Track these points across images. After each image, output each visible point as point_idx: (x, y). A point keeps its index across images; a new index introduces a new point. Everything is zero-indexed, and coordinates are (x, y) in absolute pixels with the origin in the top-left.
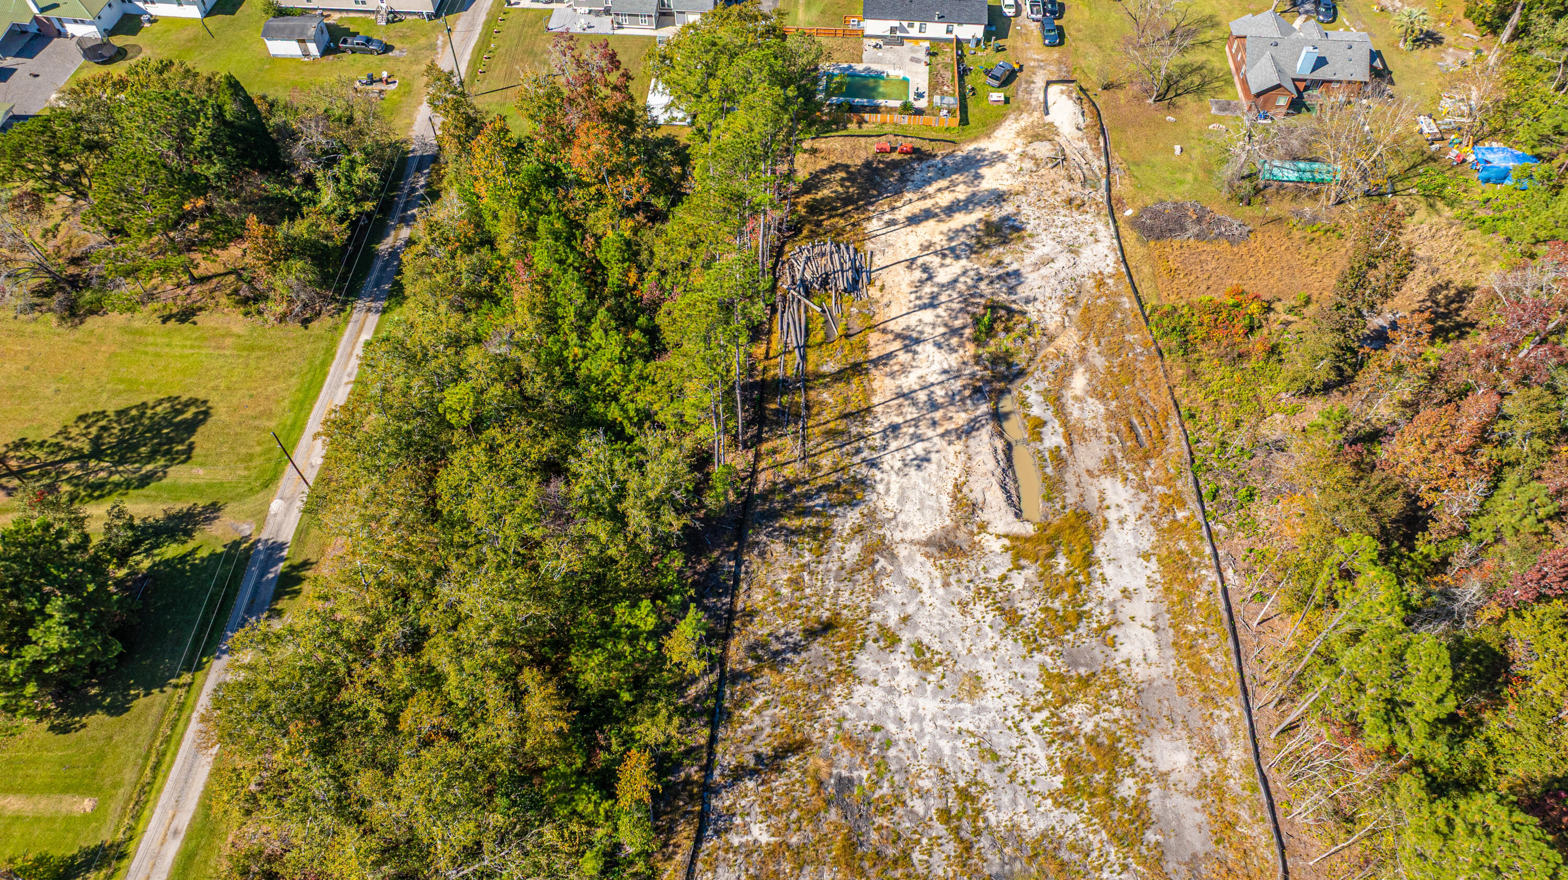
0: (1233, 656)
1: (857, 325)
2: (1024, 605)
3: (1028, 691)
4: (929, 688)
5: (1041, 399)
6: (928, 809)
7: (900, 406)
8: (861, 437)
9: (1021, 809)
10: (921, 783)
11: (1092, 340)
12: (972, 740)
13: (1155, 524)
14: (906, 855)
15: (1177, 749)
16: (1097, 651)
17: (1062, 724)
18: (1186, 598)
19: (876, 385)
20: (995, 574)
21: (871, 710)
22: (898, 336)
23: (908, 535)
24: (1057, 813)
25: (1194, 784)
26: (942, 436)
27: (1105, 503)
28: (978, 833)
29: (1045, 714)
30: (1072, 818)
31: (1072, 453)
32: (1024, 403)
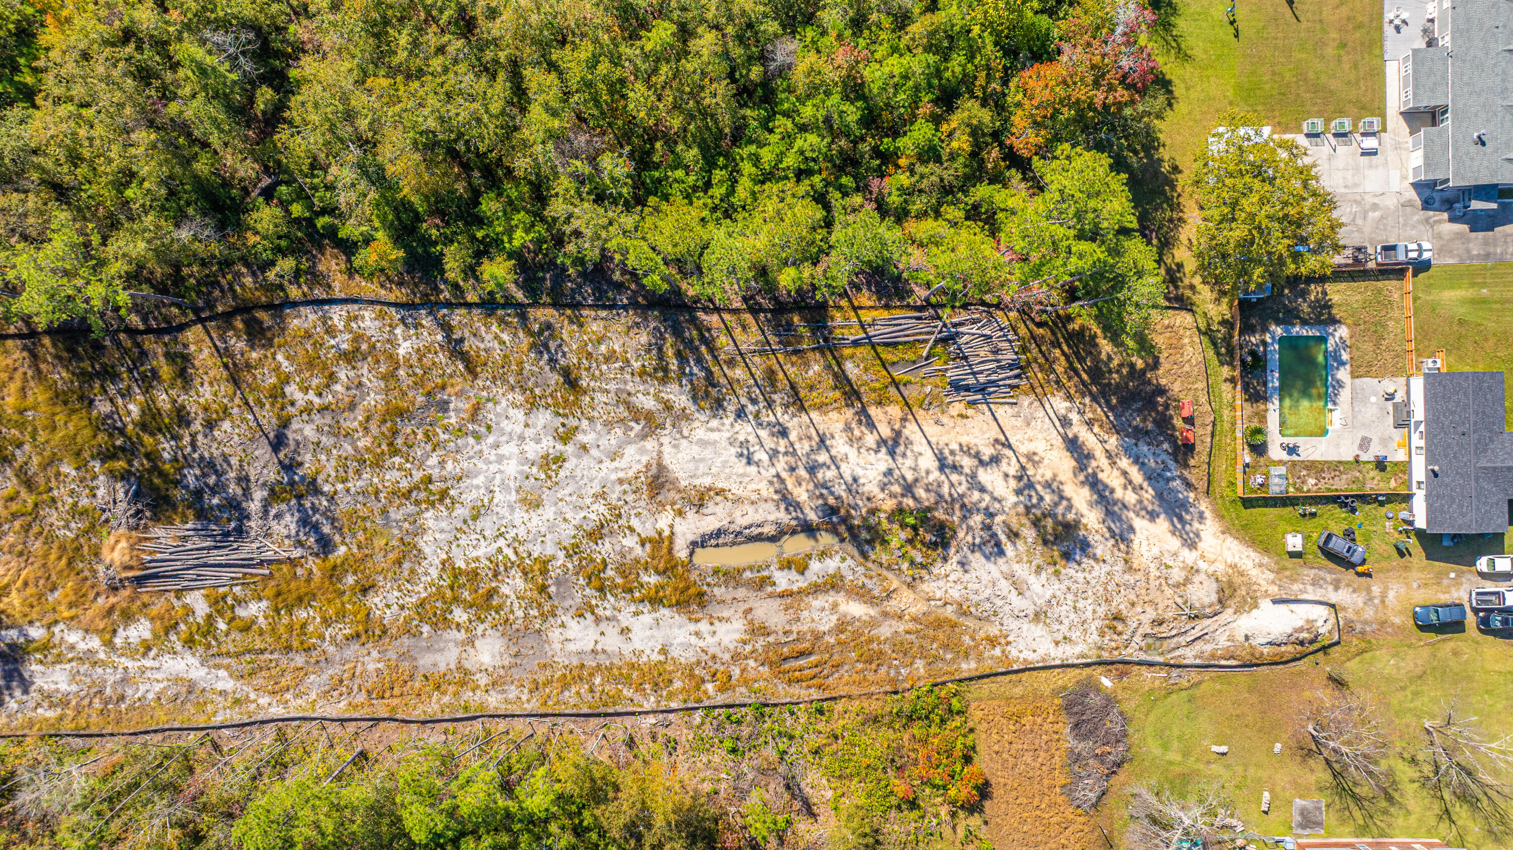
0: (575, 711)
1: (911, 393)
2: (607, 545)
3: (531, 546)
4: (526, 468)
5: (831, 572)
6: (431, 467)
7: (810, 438)
8: (770, 405)
9: (438, 536)
10: (450, 462)
11: (911, 626)
12: (486, 500)
13: (699, 663)
14: (395, 452)
15: (493, 656)
16: (571, 602)
17: (506, 570)
18: (627, 681)
19: (834, 415)
20: (635, 523)
21: (504, 423)
22: (898, 434)
23: (667, 449)
24: (437, 562)
25: (467, 665)
26: (778, 476)
27: (716, 622)
28: (417, 503)
29: (513, 558)
30: (434, 573)
31: (771, 596)
32: (823, 555)
